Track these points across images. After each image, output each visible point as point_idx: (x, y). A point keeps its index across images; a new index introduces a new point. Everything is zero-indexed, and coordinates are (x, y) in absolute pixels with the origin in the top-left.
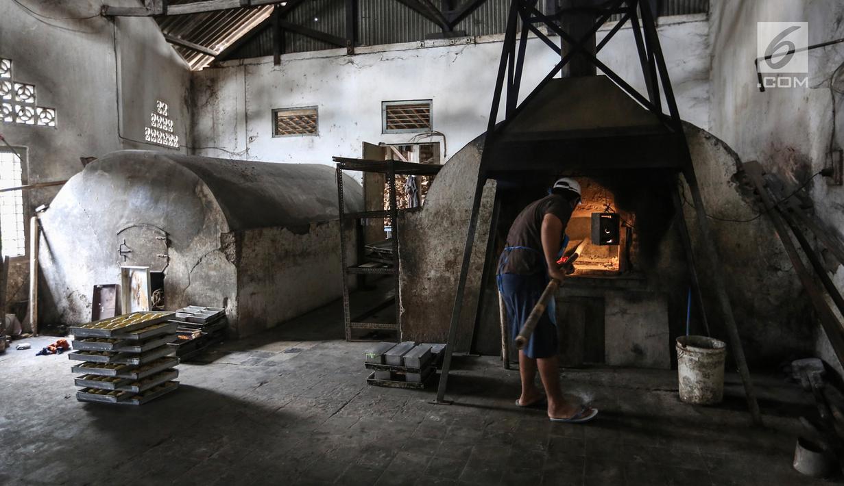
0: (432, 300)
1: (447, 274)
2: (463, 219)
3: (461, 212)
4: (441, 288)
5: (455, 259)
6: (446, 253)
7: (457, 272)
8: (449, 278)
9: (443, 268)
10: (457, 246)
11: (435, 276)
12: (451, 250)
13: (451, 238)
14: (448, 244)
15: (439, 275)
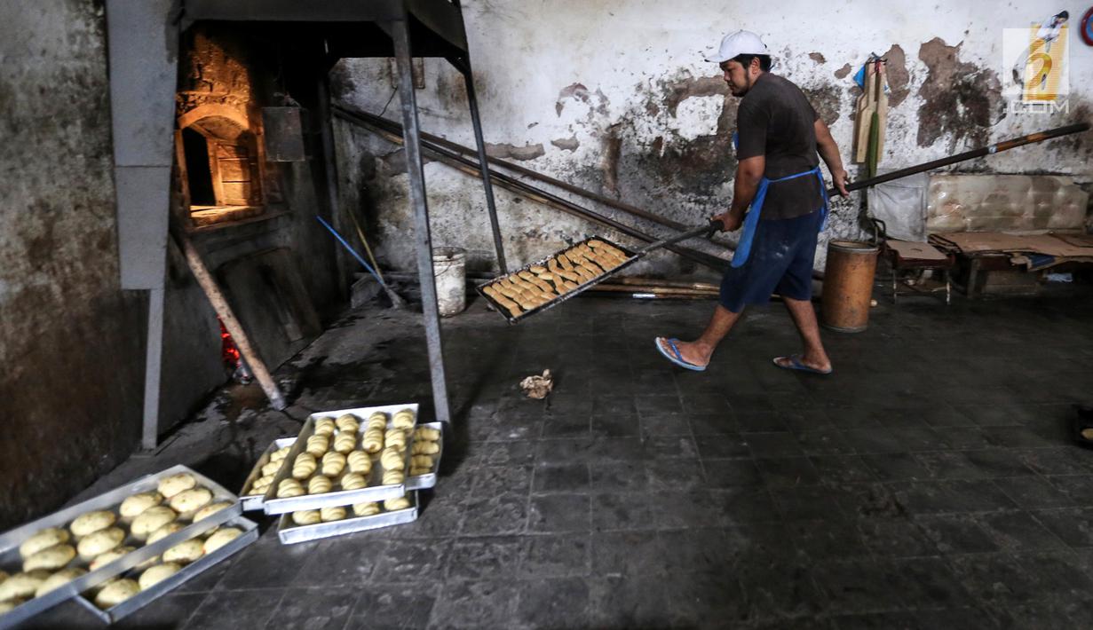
0: (19, 369)
1: (41, 280)
2: (39, 114)
3: (30, 94)
4: (36, 325)
5: (49, 231)
6: (20, 219)
7: (62, 268)
8: (48, 288)
9: (24, 265)
10: (43, 194)
11: (9, 293)
12: (31, 208)
13: (22, 172)
14: (17, 189)
15: (17, 289)
